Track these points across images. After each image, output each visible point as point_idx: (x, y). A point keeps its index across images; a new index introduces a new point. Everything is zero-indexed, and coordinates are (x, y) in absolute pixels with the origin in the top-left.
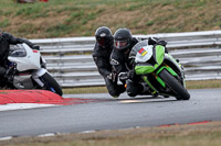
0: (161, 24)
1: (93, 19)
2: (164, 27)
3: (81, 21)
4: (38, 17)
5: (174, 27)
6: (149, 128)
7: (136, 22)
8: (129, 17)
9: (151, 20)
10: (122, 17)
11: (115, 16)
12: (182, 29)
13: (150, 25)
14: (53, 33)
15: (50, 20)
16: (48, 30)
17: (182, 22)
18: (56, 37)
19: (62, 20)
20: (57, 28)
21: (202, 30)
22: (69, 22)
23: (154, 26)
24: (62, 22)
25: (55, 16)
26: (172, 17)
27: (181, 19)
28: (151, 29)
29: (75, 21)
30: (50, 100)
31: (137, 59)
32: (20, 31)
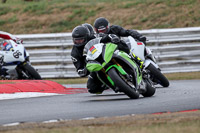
0: (154, 20)
1: (93, 16)
2: (157, 23)
3: (82, 18)
4: (43, 13)
5: (166, 23)
6: (143, 116)
7: (131, 19)
8: (125, 14)
9: (145, 17)
10: (120, 14)
11: (113, 13)
12: (173, 25)
13: (144, 21)
14: (57, 28)
15: (54, 17)
16: (53, 26)
17: (174, 19)
18: (59, 32)
19: (65, 16)
20: (61, 24)
21: (192, 26)
22: (71, 19)
23: (148, 22)
24: (65, 19)
25: (58, 13)
26: (164, 14)
27: (172, 16)
28: (145, 25)
29: (77, 17)
30: (53, 90)
31: (88, 57)
32: (27, 26)
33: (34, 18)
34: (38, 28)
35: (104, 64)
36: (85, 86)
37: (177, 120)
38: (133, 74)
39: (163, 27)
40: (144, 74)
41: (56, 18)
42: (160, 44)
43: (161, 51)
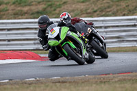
0: (102, 11)
1: (60, 7)
2: (104, 13)
3: (53, 9)
4: (26, 5)
5: (110, 13)
6: (93, 76)
7: (86, 10)
8: (82, 6)
9: (95, 9)
11: (74, 6)
12: (115, 14)
13: (95, 12)
14: (35, 16)
16: (32, 14)
17: (115, 10)
20: (38, 13)
21: (127, 15)
22: (44, 9)
23: (98, 13)
24: (41, 9)
25: (36, 5)
26: (109, 7)
27: (114, 8)
28: (95, 14)
29: (49, 9)
30: (32, 58)
31: (49, 36)
32: (15, 14)
33: (19, 8)
34: (22, 15)
35: (60, 41)
36: (47, 55)
37: (116, 80)
38: (80, 48)
39: (107, 16)
40: (87, 47)
41: (34, 8)
42: (106, 27)
43: (106, 32)
